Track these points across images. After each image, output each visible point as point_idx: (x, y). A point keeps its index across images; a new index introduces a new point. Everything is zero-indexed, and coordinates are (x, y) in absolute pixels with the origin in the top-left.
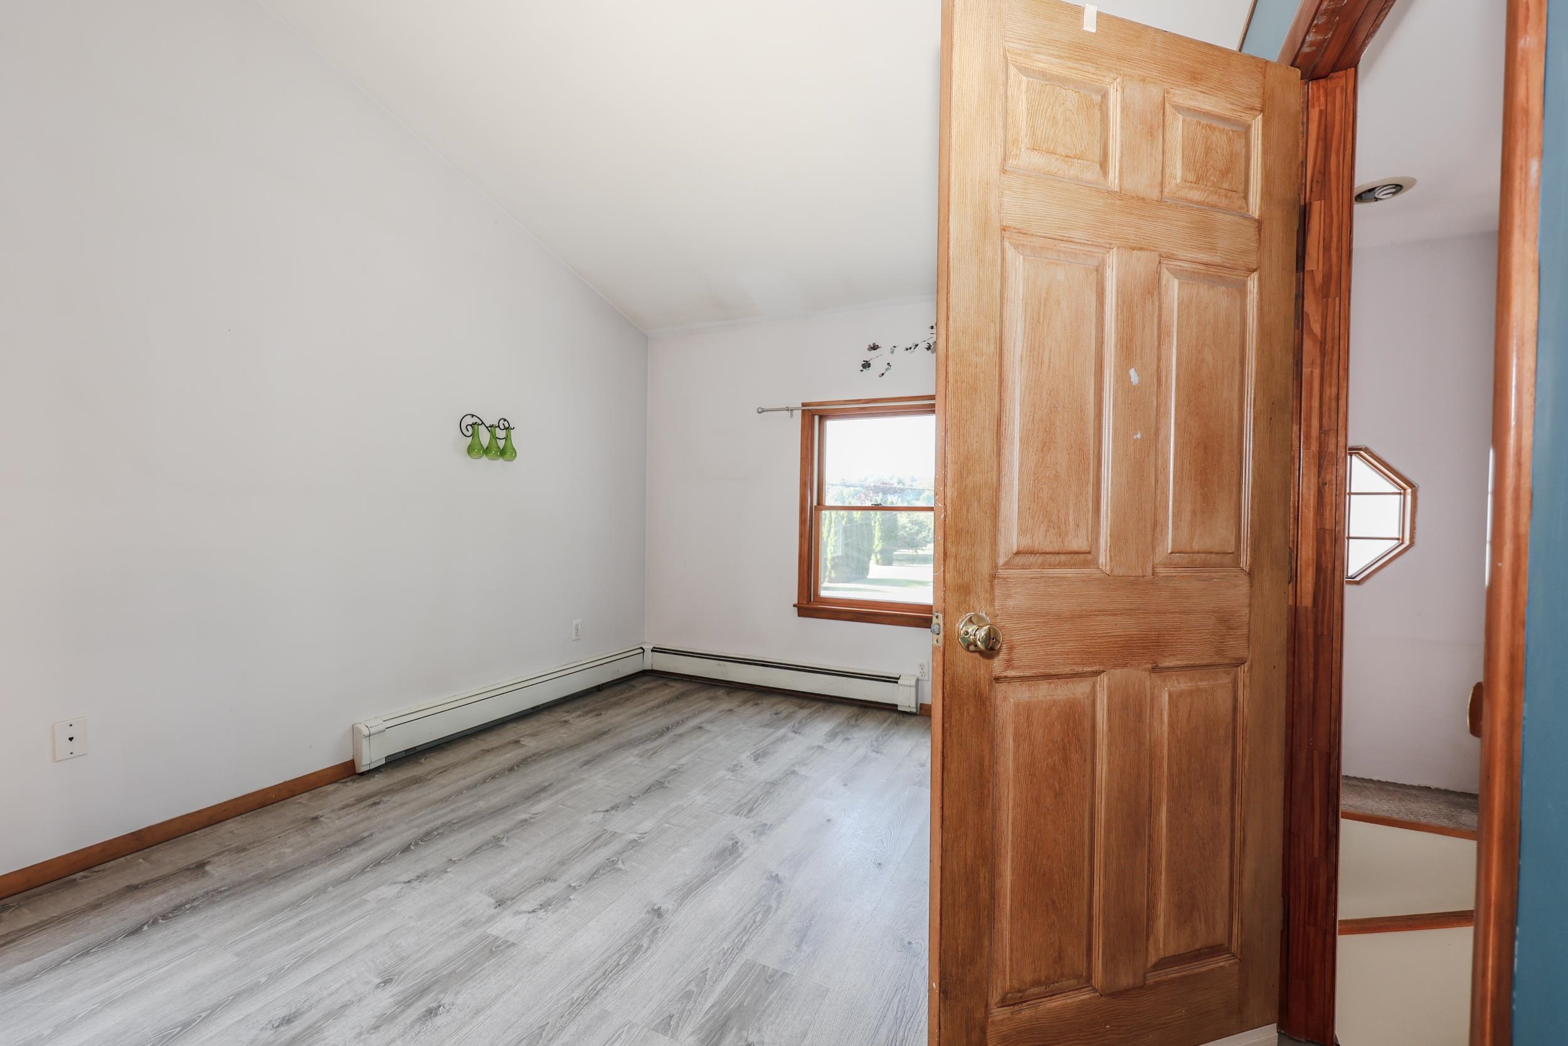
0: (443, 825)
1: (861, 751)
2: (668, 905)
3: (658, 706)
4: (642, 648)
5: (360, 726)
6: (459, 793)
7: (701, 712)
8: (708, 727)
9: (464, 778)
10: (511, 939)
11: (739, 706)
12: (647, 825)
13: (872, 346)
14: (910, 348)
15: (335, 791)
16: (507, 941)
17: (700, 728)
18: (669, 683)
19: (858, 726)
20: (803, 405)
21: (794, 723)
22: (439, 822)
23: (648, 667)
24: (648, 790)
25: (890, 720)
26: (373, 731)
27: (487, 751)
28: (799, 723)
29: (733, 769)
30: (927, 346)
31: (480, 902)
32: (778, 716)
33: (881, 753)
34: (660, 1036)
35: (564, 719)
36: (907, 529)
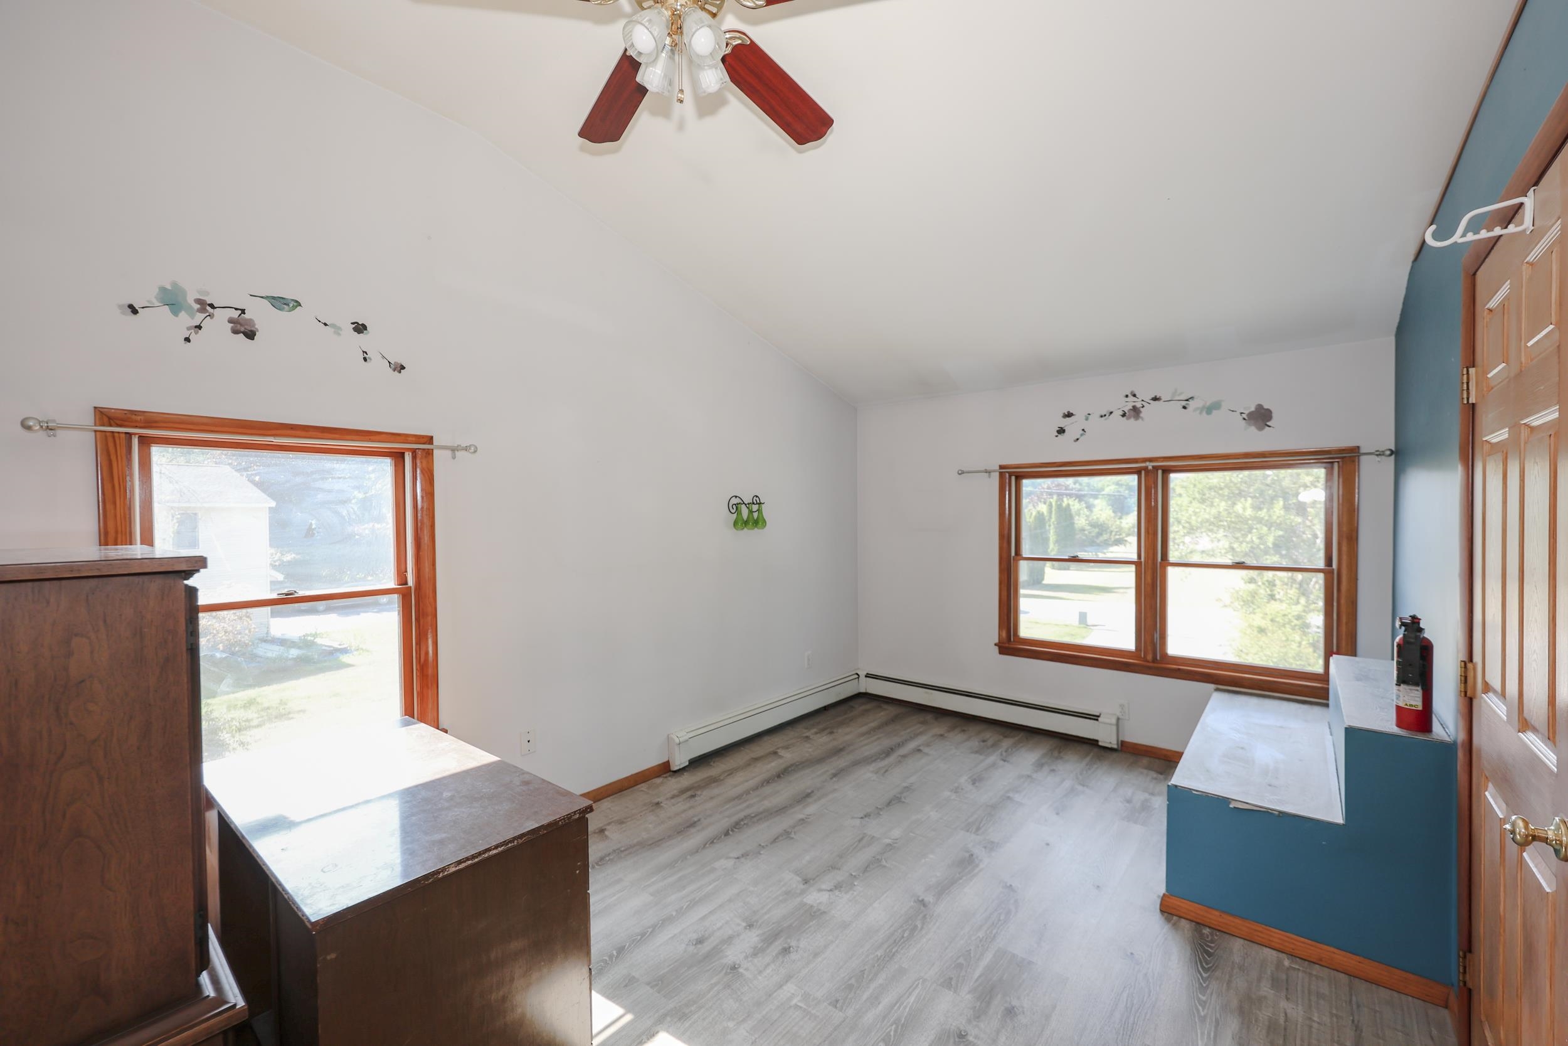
0: (746, 817)
1: (1067, 784)
2: (929, 898)
3: (879, 727)
4: (857, 674)
5: (672, 736)
6: (747, 792)
7: (917, 735)
8: (926, 750)
9: (747, 781)
10: (822, 908)
11: (949, 731)
12: (896, 833)
13: (1066, 413)
14: (1105, 415)
15: (662, 783)
16: (819, 910)
17: (919, 750)
18: (882, 705)
19: (1061, 758)
20: (1001, 467)
21: (1002, 751)
22: (742, 815)
23: (863, 690)
24: (889, 804)
25: (1092, 754)
26: (681, 740)
27: (756, 760)
28: (1006, 751)
29: (956, 790)
30: (1121, 413)
31: (793, 881)
32: (985, 743)
33: (1087, 786)
34: (947, 991)
35: (805, 735)
36: (1086, 532)
